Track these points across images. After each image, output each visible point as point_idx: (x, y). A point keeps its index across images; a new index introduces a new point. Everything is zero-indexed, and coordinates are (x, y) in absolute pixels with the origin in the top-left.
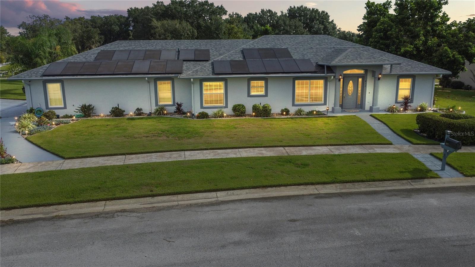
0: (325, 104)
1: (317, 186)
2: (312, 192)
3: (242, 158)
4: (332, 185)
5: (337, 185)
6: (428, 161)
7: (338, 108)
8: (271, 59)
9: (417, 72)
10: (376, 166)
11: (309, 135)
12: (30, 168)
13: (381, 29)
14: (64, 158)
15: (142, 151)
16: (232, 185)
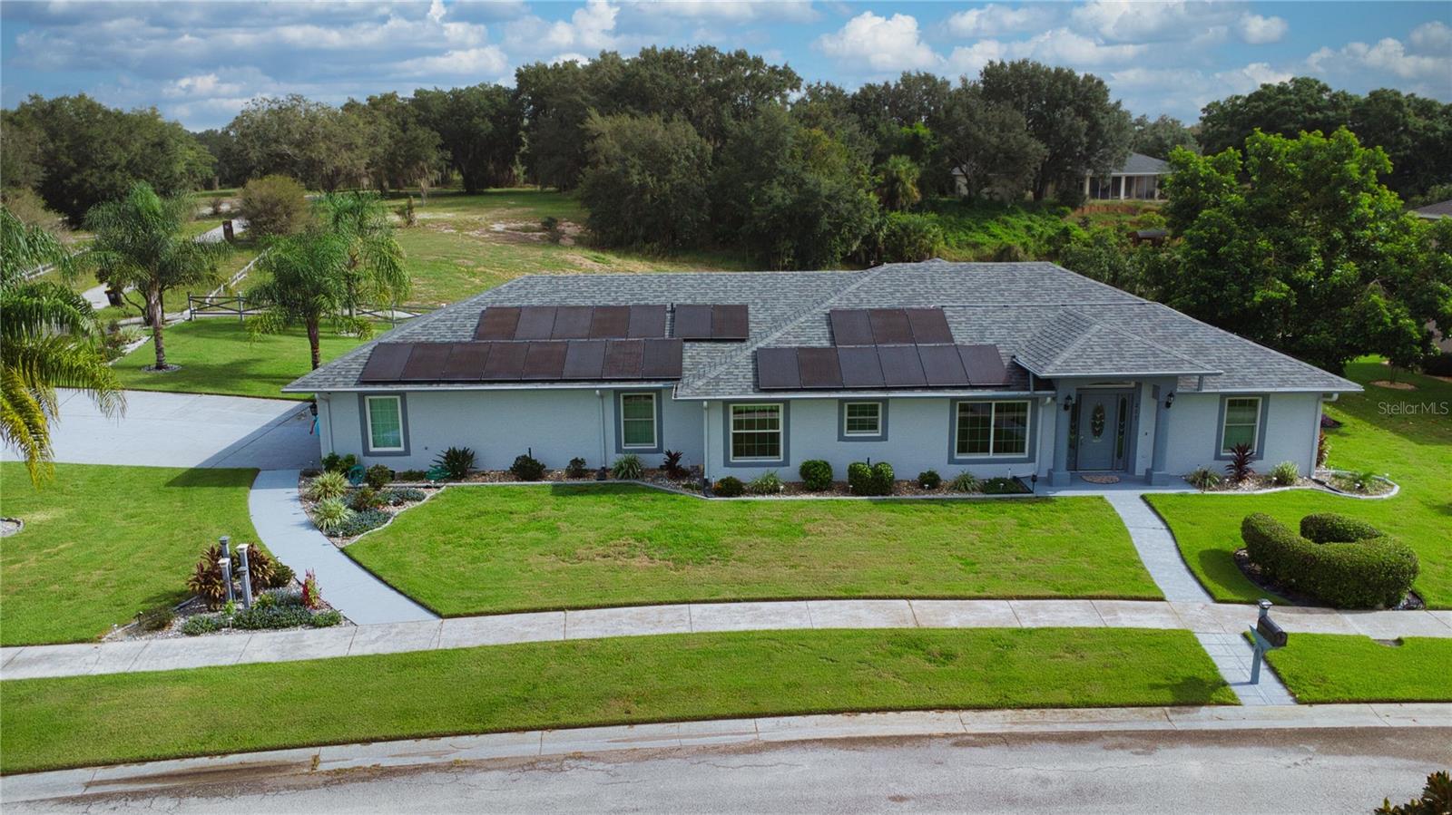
0: (1031, 459)
1: (965, 714)
2: (950, 730)
3: (813, 630)
4: (996, 713)
5: (1009, 711)
6: (1232, 654)
7: (1063, 473)
8: (898, 345)
9: (1271, 386)
10: (1105, 666)
11: (974, 564)
12: (377, 640)
13: (1203, 238)
14: (440, 615)
15: (601, 602)
16: (789, 705)
